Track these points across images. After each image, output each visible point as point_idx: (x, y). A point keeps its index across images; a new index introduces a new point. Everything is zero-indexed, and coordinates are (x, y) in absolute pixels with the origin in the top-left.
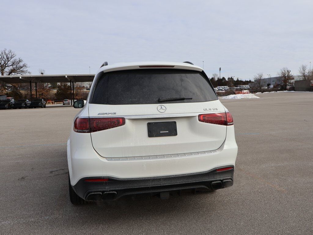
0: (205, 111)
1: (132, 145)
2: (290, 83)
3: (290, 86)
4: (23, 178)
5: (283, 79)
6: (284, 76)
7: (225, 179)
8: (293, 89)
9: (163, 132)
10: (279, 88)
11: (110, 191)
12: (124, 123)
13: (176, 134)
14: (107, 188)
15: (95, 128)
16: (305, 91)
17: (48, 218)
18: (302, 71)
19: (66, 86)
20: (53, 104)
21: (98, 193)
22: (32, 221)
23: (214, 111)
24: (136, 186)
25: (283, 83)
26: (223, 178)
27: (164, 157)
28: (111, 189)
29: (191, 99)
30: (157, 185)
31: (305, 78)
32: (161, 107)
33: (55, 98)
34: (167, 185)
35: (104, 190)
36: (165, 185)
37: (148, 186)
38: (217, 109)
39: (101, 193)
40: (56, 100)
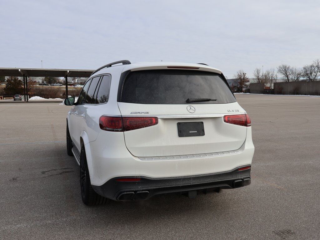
0: (229, 113)
1: (164, 144)
2: (246, 86)
3: (246, 88)
4: (14, 179)
5: (239, 81)
6: (240, 78)
7: (245, 178)
8: (248, 91)
9: (192, 132)
10: (236, 90)
11: (142, 191)
12: (156, 123)
13: (203, 134)
14: (140, 188)
15: (128, 127)
16: (259, 94)
17: (66, 220)
18: (257, 74)
19: (17, 80)
20: (2, 99)
21: (131, 193)
22: (49, 223)
23: (237, 112)
24: (168, 185)
25: (239, 85)
26: (244, 177)
27: (194, 157)
28: (144, 189)
29: (216, 100)
30: (187, 185)
31: (259, 81)
32: (190, 107)
33: (4, 93)
34: (196, 184)
35: (137, 189)
36: (195, 184)
37: (179, 185)
38: (238, 111)
39: (133, 193)
40: (5, 95)
